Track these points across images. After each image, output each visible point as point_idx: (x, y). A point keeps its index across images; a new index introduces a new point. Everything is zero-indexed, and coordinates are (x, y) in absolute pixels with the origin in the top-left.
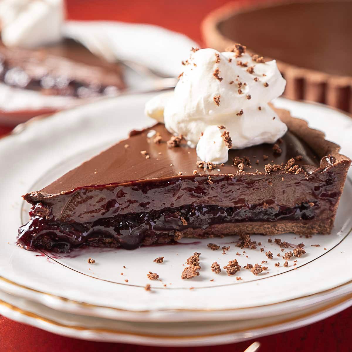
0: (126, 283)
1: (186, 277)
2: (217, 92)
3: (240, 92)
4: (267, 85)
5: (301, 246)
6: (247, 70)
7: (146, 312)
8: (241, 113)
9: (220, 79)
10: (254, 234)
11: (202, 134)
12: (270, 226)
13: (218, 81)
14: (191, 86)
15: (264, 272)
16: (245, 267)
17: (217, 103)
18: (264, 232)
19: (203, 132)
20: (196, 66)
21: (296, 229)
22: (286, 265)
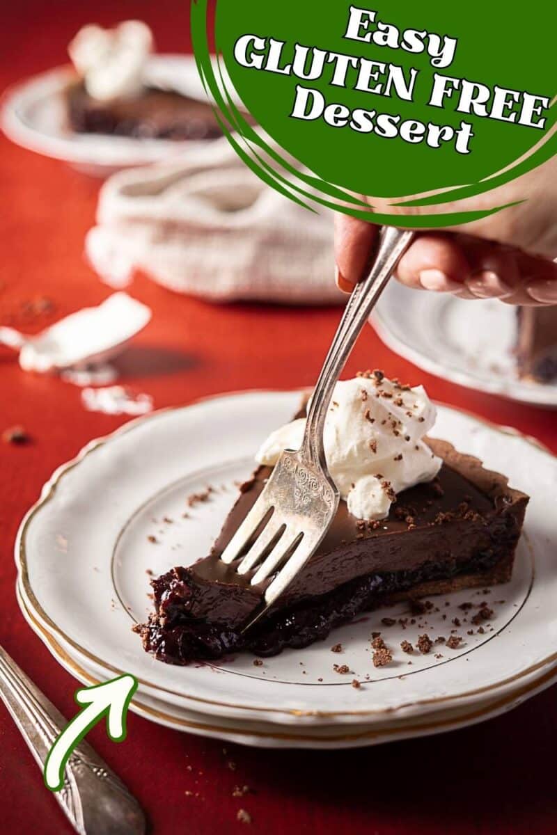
0: (320, 683)
1: (380, 664)
2: (372, 438)
3: (397, 434)
4: (422, 420)
5: (483, 605)
6: (395, 402)
7: (390, 711)
8: (400, 457)
9: (372, 421)
10: (429, 595)
11: (353, 486)
12: (445, 583)
13: (369, 423)
14: (337, 432)
15: (461, 643)
16: (436, 641)
17: (375, 451)
18: (439, 591)
19: (353, 482)
20: (338, 406)
21: (474, 583)
22: (481, 631)
